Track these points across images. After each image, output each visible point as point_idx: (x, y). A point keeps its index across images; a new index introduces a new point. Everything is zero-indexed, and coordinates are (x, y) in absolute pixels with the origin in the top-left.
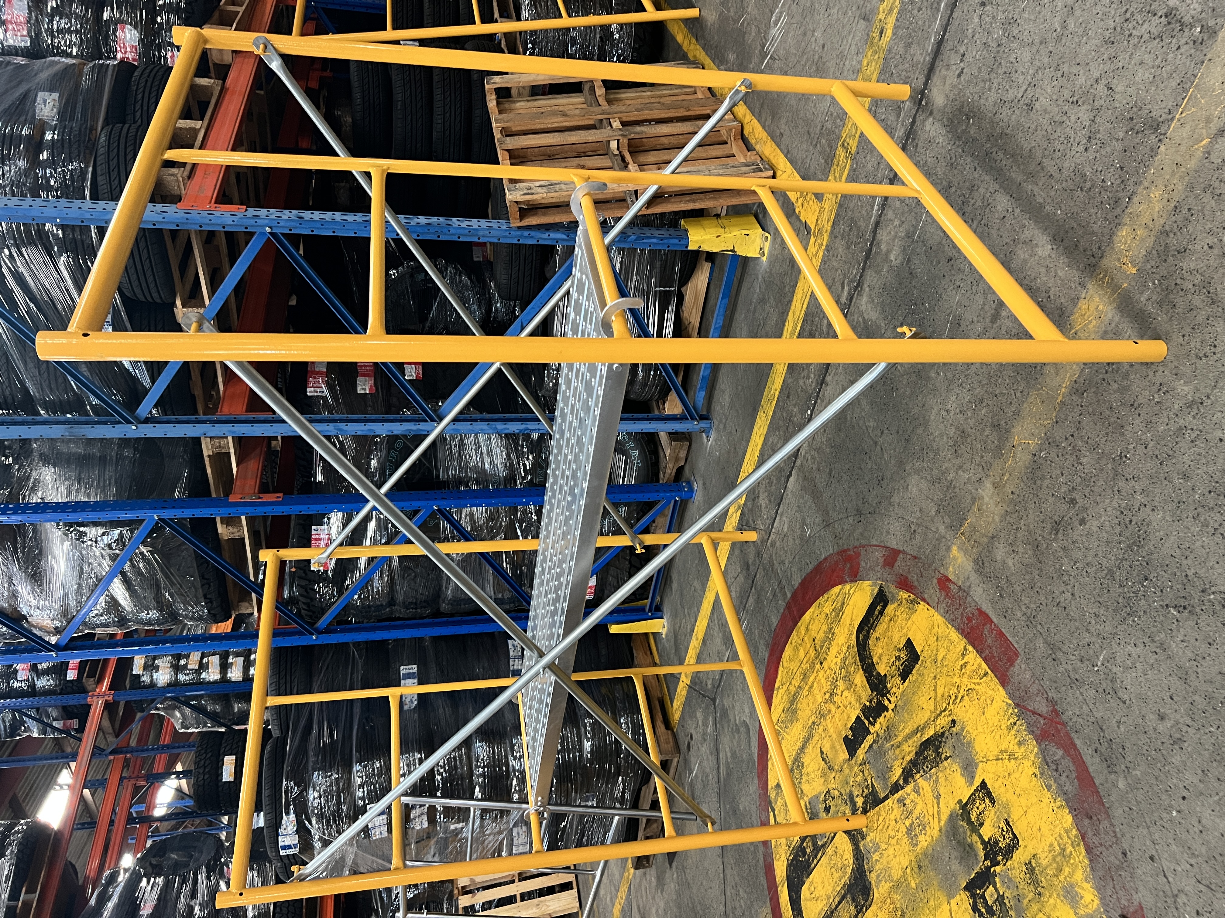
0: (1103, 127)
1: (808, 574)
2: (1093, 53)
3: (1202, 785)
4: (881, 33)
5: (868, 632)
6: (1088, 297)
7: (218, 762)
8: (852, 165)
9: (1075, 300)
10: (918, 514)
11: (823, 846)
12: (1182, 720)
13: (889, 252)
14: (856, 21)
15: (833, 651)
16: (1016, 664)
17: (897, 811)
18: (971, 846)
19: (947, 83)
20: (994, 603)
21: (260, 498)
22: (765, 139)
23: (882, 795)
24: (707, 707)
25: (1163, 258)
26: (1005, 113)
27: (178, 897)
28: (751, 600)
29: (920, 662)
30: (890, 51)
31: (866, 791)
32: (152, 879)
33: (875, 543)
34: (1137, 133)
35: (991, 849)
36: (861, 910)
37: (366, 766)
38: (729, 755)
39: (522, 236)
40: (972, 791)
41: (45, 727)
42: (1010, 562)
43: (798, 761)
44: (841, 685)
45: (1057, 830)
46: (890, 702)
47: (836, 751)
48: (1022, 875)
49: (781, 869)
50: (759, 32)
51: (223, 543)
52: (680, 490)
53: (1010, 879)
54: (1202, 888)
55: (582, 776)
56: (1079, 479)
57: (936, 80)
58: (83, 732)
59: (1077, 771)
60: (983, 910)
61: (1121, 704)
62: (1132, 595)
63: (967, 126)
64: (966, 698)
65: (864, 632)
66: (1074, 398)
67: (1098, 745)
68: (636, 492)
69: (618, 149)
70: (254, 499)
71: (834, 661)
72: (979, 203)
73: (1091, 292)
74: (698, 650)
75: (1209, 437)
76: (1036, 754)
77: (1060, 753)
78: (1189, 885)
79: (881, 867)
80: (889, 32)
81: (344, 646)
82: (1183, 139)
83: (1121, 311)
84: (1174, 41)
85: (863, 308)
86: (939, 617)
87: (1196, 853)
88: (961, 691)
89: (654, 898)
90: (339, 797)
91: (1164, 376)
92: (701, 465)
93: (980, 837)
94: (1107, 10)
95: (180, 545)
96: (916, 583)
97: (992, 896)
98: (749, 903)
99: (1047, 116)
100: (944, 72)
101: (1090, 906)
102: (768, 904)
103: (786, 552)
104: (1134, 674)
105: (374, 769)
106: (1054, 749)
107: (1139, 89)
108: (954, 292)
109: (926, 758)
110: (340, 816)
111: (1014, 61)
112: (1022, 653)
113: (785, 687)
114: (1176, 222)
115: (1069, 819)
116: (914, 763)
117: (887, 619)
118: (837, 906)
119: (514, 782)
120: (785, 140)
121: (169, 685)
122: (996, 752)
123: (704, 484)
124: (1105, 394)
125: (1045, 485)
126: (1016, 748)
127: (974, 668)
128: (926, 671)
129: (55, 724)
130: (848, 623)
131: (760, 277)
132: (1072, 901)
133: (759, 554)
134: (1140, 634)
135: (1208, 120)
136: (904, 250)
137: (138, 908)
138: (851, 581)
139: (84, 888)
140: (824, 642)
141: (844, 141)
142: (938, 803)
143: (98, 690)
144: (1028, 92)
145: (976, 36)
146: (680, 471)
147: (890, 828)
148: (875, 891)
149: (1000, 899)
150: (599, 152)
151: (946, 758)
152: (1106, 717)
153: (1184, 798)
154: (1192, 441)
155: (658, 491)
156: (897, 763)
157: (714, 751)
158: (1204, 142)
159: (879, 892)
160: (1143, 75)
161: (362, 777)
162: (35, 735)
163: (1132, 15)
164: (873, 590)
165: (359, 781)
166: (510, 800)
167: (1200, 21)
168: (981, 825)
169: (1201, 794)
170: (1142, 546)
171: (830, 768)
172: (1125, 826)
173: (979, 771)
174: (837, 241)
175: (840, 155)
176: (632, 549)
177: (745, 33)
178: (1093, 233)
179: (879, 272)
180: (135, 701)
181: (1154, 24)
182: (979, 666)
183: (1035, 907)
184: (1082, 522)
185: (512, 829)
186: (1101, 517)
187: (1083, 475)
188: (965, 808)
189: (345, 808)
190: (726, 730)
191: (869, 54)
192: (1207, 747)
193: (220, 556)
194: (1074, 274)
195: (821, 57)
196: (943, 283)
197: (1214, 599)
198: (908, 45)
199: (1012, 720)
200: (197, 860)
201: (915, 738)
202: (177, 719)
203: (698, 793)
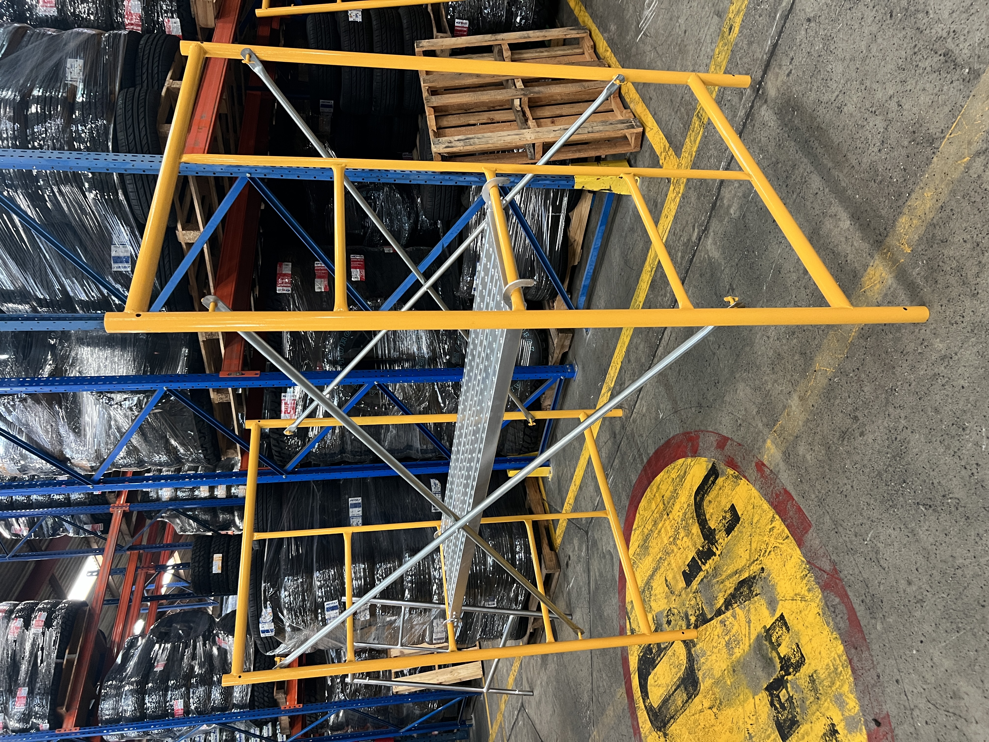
0: (893, 135)
1: (660, 447)
2: (889, 75)
3: (934, 635)
4: (730, 29)
5: (703, 496)
6: (875, 266)
7: (209, 559)
8: (704, 133)
9: (866, 267)
10: (743, 412)
11: (665, 648)
12: (923, 586)
13: (729, 207)
14: (711, 16)
15: (677, 507)
16: (809, 532)
17: (719, 630)
18: (771, 659)
19: (780, 79)
20: (795, 486)
21: (243, 374)
22: (637, 99)
23: (709, 617)
24: (582, 536)
25: (931, 244)
26: (821, 110)
27: (182, 659)
28: (617, 461)
29: (740, 523)
30: (736, 45)
31: (697, 612)
32: (163, 645)
33: (710, 430)
34: (918, 144)
35: (785, 663)
36: (691, 696)
37: (324, 573)
38: (597, 574)
39: (444, 179)
40: (774, 621)
41: (78, 529)
42: (808, 457)
43: (648, 583)
44: (682, 533)
45: (833, 654)
46: (717, 549)
47: (677, 581)
48: (806, 684)
49: (634, 662)
50: (635, 11)
51: (214, 405)
52: (564, 371)
53: (798, 686)
54: (930, 706)
55: (486, 584)
56: (861, 402)
57: (770, 76)
58: (107, 533)
59: (848, 615)
60: (778, 706)
61: (882, 570)
62: (893, 492)
63: (792, 116)
64: (772, 553)
65: (700, 496)
66: (861, 340)
67: (864, 597)
68: (530, 373)
69: (520, 106)
70: (238, 375)
71: (678, 514)
72: (799, 179)
73: (877, 262)
74: (576, 493)
75: (955, 383)
76: (821, 599)
77: (837, 600)
78: (922, 703)
79: (706, 668)
80: (736, 29)
81: (306, 484)
82: (950, 155)
83: (898, 280)
84: (949, 76)
85: (709, 248)
86: (755, 491)
87: (928, 681)
88: (769, 547)
89: (539, 673)
90: (303, 596)
91: (926, 333)
92: (581, 352)
93: (778, 654)
94: (901, 43)
95: (182, 408)
96: (739, 464)
97: (784, 696)
98: (609, 684)
99: (852, 119)
100: (777, 70)
101: (853, 711)
102: (624, 686)
103: (644, 428)
104: (892, 550)
105: (329, 576)
106: (833, 597)
107: (921, 110)
108: (777, 246)
109: (741, 593)
110: (304, 610)
111: (830, 70)
112: (814, 525)
113: (640, 529)
114: (941, 218)
115: (841, 648)
116: (733, 596)
117: (717, 487)
118: (673, 694)
119: (435, 587)
120: (653, 104)
121: (171, 499)
122: (792, 594)
123: (583, 368)
124: (883, 341)
125: (836, 403)
126: (806, 593)
127: (779, 531)
128: (744, 530)
129: (85, 527)
130: (688, 487)
131: (631, 211)
132: (840, 706)
133: (623, 427)
134: (898, 521)
135: (970, 143)
136: (741, 207)
137: (152, 666)
138: (692, 457)
139: (112, 650)
140: (670, 499)
141: (699, 112)
142: (749, 627)
143: (117, 503)
144: (839, 98)
145: (803, 46)
146: (565, 355)
147: (714, 641)
148: (702, 684)
149: (790, 699)
150: (505, 107)
151: (756, 595)
152: (870, 578)
153: (922, 642)
154: (943, 385)
155: (547, 372)
156: (721, 595)
157: (587, 570)
158: (965, 160)
159: (705, 685)
160: (924, 99)
161: (320, 581)
162: (71, 535)
163: (919, 50)
164: (708, 465)
165: (319, 584)
166: (431, 602)
167: (969, 64)
168: (779, 645)
169: (934, 640)
170: (903, 458)
171: (672, 593)
172: (880, 657)
173: (779, 607)
174: (690, 191)
175: (695, 123)
176: (526, 422)
177: (624, 9)
178: (881, 217)
179: (721, 221)
180: (146, 511)
181: (935, 60)
182: (783, 531)
183: (814, 707)
184: (862, 434)
185: (432, 622)
186: (875, 432)
187: (864, 400)
188: (768, 632)
189: (308, 605)
190: (596, 555)
191: (721, 45)
192: (940, 608)
193: (213, 416)
194: (865, 246)
195: (683, 41)
196: (769, 237)
197: (951, 502)
198: (750, 43)
199: (804, 573)
200: (195, 631)
201: (734, 578)
202: (177, 525)
203: (573, 600)
